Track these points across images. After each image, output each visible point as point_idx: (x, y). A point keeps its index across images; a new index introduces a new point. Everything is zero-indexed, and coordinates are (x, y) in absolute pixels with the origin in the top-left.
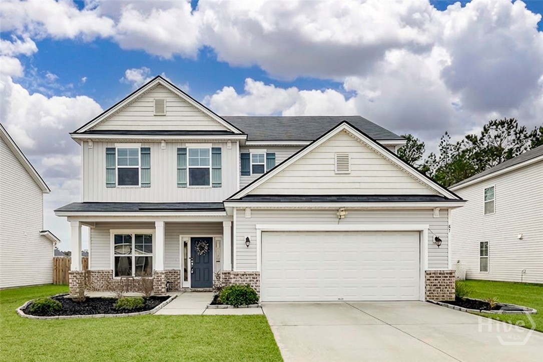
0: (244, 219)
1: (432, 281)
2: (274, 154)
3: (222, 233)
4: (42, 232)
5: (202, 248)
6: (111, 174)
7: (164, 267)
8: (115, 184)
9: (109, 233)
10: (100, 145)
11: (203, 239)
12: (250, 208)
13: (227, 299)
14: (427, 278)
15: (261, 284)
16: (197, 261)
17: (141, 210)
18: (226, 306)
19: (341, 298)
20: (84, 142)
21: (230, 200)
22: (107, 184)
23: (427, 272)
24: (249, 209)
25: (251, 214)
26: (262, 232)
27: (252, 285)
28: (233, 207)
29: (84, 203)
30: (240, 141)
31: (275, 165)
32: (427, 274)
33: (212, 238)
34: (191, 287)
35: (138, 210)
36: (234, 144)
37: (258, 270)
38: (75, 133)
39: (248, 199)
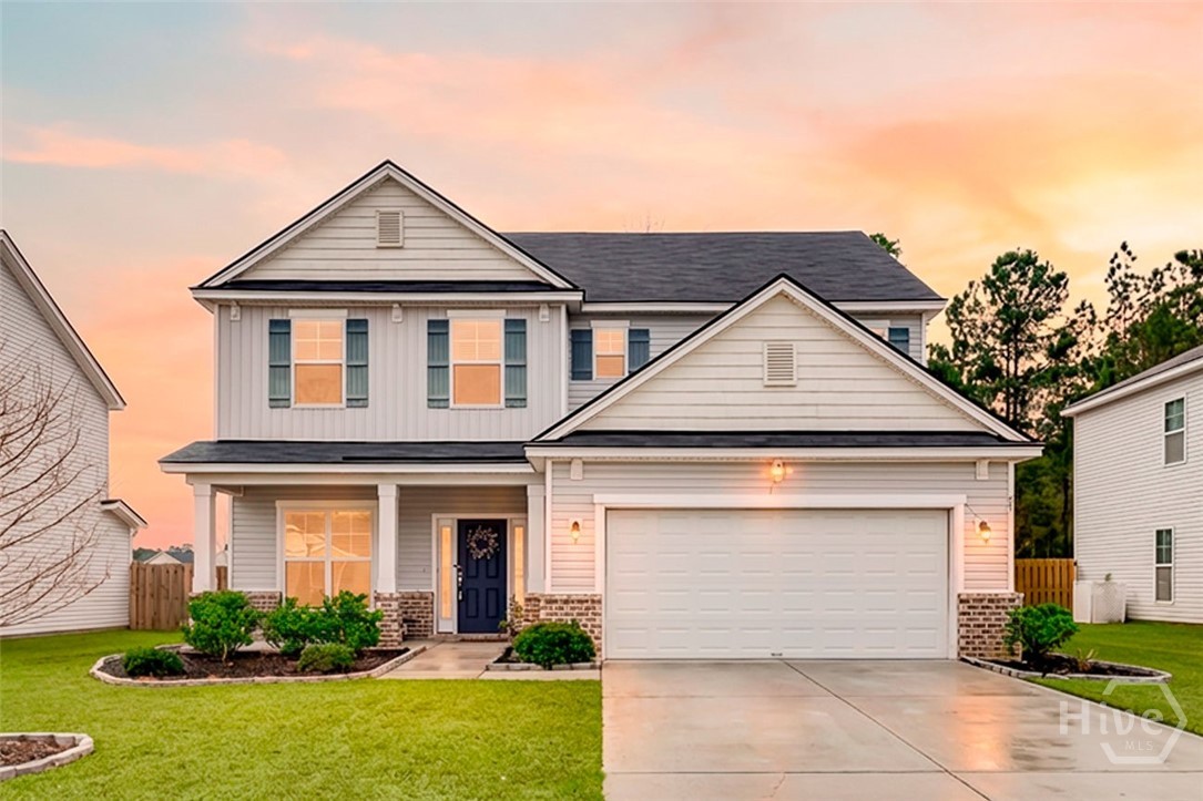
0: (568, 483)
1: (972, 616)
2: (646, 332)
3: (525, 510)
4: (104, 503)
5: (482, 544)
6: (280, 378)
7: (398, 585)
8: (289, 400)
9: (275, 508)
10: (256, 314)
11: (486, 524)
12: (580, 458)
13: (530, 650)
14: (961, 610)
15: (602, 620)
16: (473, 572)
17: (348, 460)
18: (527, 665)
19: (775, 652)
20: (220, 306)
21: (537, 442)
22: (271, 400)
23: (962, 597)
24: (580, 462)
25: (584, 471)
26: (607, 509)
27: (584, 622)
28: (545, 458)
29: (220, 442)
30: (568, 305)
31: (648, 357)
32: (962, 601)
33: (504, 522)
34: (459, 631)
35: (341, 460)
36: (555, 312)
37: (599, 590)
38: (201, 287)
39: (579, 439)
